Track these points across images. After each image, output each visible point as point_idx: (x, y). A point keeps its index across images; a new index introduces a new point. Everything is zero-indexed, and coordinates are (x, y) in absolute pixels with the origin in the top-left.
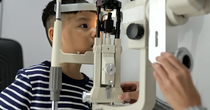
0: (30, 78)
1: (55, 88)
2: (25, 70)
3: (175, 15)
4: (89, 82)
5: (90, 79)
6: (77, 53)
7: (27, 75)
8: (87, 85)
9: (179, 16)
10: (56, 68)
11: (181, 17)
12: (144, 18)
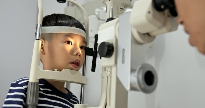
0: (25, 88)
1: (33, 102)
2: (19, 82)
3: (139, 33)
4: (73, 97)
5: (73, 94)
6: (55, 70)
7: (22, 86)
8: (71, 100)
9: (145, 34)
10: (34, 83)
11: (147, 35)
12: (114, 37)
